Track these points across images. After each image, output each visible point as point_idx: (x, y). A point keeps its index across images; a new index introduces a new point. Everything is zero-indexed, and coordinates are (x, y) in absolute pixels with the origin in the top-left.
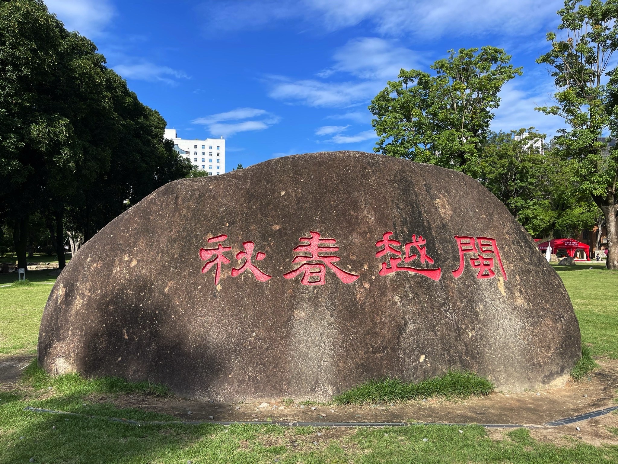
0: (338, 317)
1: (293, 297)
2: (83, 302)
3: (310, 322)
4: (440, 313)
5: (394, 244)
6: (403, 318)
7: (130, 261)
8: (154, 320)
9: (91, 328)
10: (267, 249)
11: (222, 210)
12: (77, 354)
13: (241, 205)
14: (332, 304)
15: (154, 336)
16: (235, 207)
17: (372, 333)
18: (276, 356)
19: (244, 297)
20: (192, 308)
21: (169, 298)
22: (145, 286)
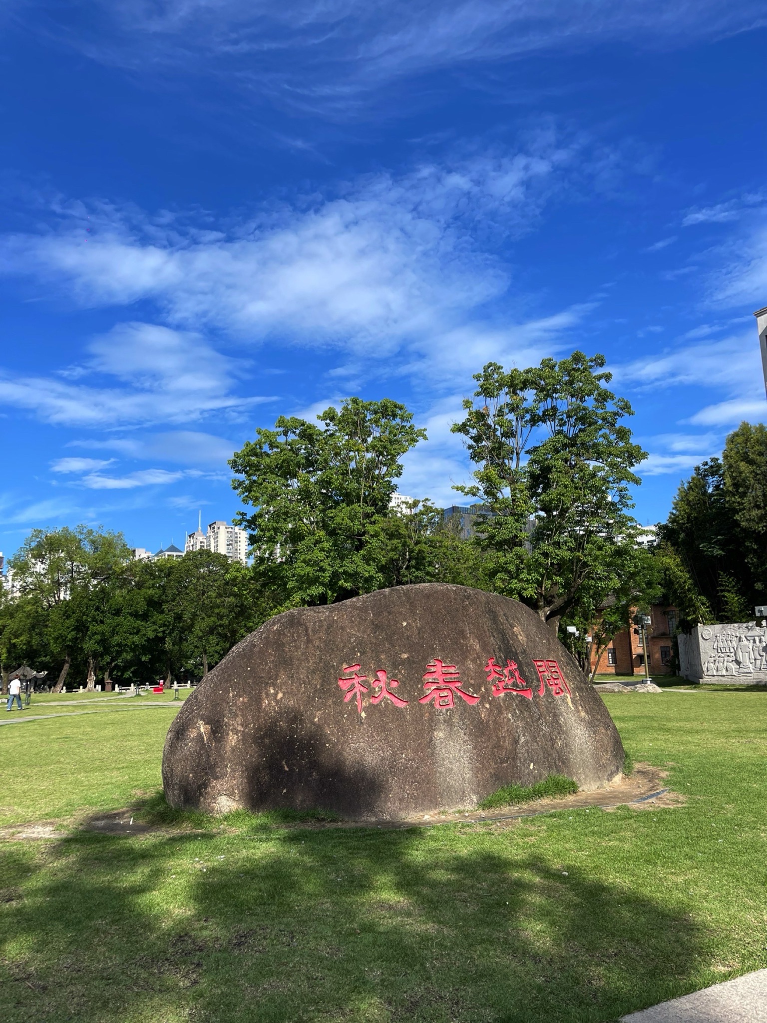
0: (470, 734)
1: (431, 719)
2: (238, 738)
3: (449, 741)
4: (538, 726)
5: (498, 669)
6: (517, 732)
7: (276, 694)
8: (311, 750)
9: (251, 763)
10: (400, 676)
11: (352, 640)
12: (242, 790)
13: (368, 635)
14: (463, 724)
15: (314, 765)
16: (363, 638)
17: (498, 746)
18: (427, 774)
19: (387, 723)
20: (343, 735)
21: (319, 727)
22: (295, 717)
